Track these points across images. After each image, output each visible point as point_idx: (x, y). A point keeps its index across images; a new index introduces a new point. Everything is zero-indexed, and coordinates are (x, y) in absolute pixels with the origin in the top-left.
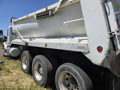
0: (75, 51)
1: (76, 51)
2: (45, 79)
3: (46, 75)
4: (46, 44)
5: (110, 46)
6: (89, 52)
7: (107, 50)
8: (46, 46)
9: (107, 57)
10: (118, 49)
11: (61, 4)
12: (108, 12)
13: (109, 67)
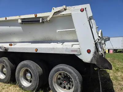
0: (69, 53)
1: (71, 53)
2: (37, 83)
3: (37, 79)
4: (37, 49)
5: (95, 49)
6: (81, 54)
7: (94, 52)
8: (37, 51)
9: (94, 57)
10: (99, 51)
11: (53, 15)
12: (92, 26)
13: (95, 63)
